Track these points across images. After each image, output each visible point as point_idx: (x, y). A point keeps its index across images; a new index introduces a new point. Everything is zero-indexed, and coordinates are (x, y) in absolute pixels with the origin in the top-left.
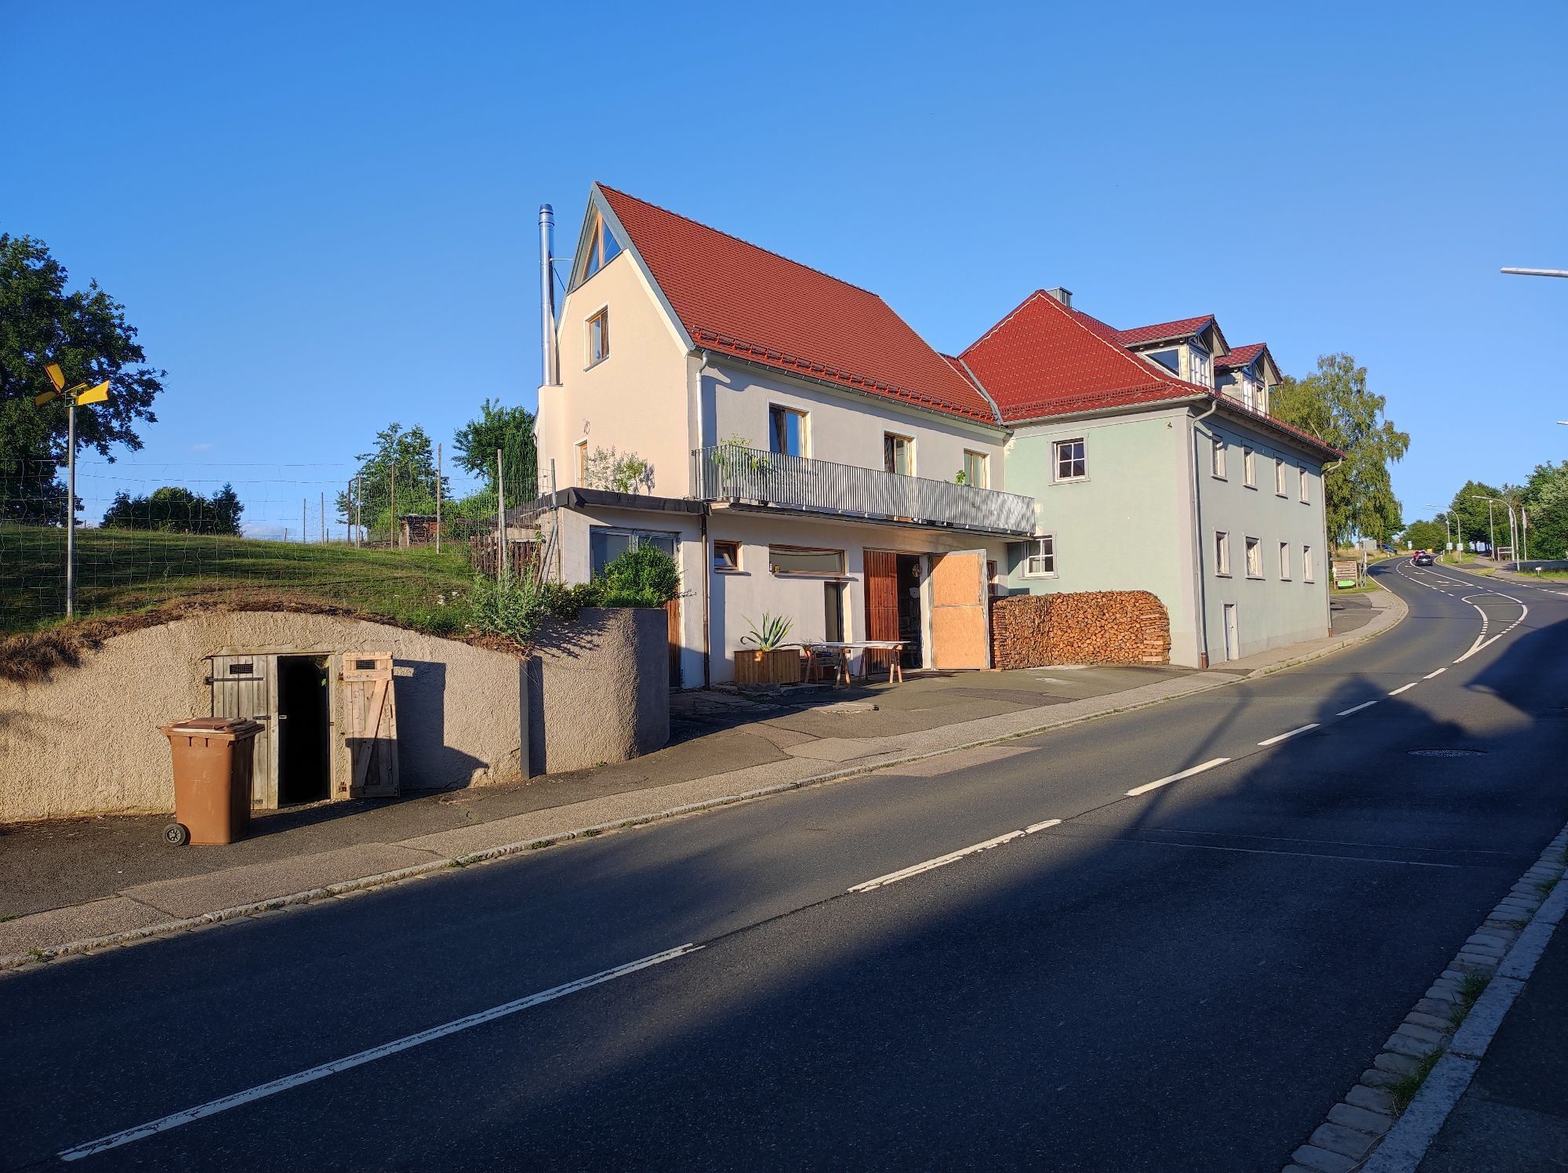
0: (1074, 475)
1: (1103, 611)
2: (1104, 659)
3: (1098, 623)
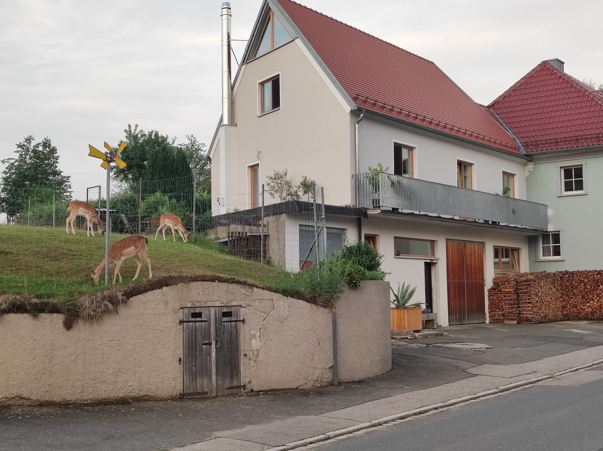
0: (575, 190)
1: (598, 284)
2: (599, 317)
3: (595, 292)
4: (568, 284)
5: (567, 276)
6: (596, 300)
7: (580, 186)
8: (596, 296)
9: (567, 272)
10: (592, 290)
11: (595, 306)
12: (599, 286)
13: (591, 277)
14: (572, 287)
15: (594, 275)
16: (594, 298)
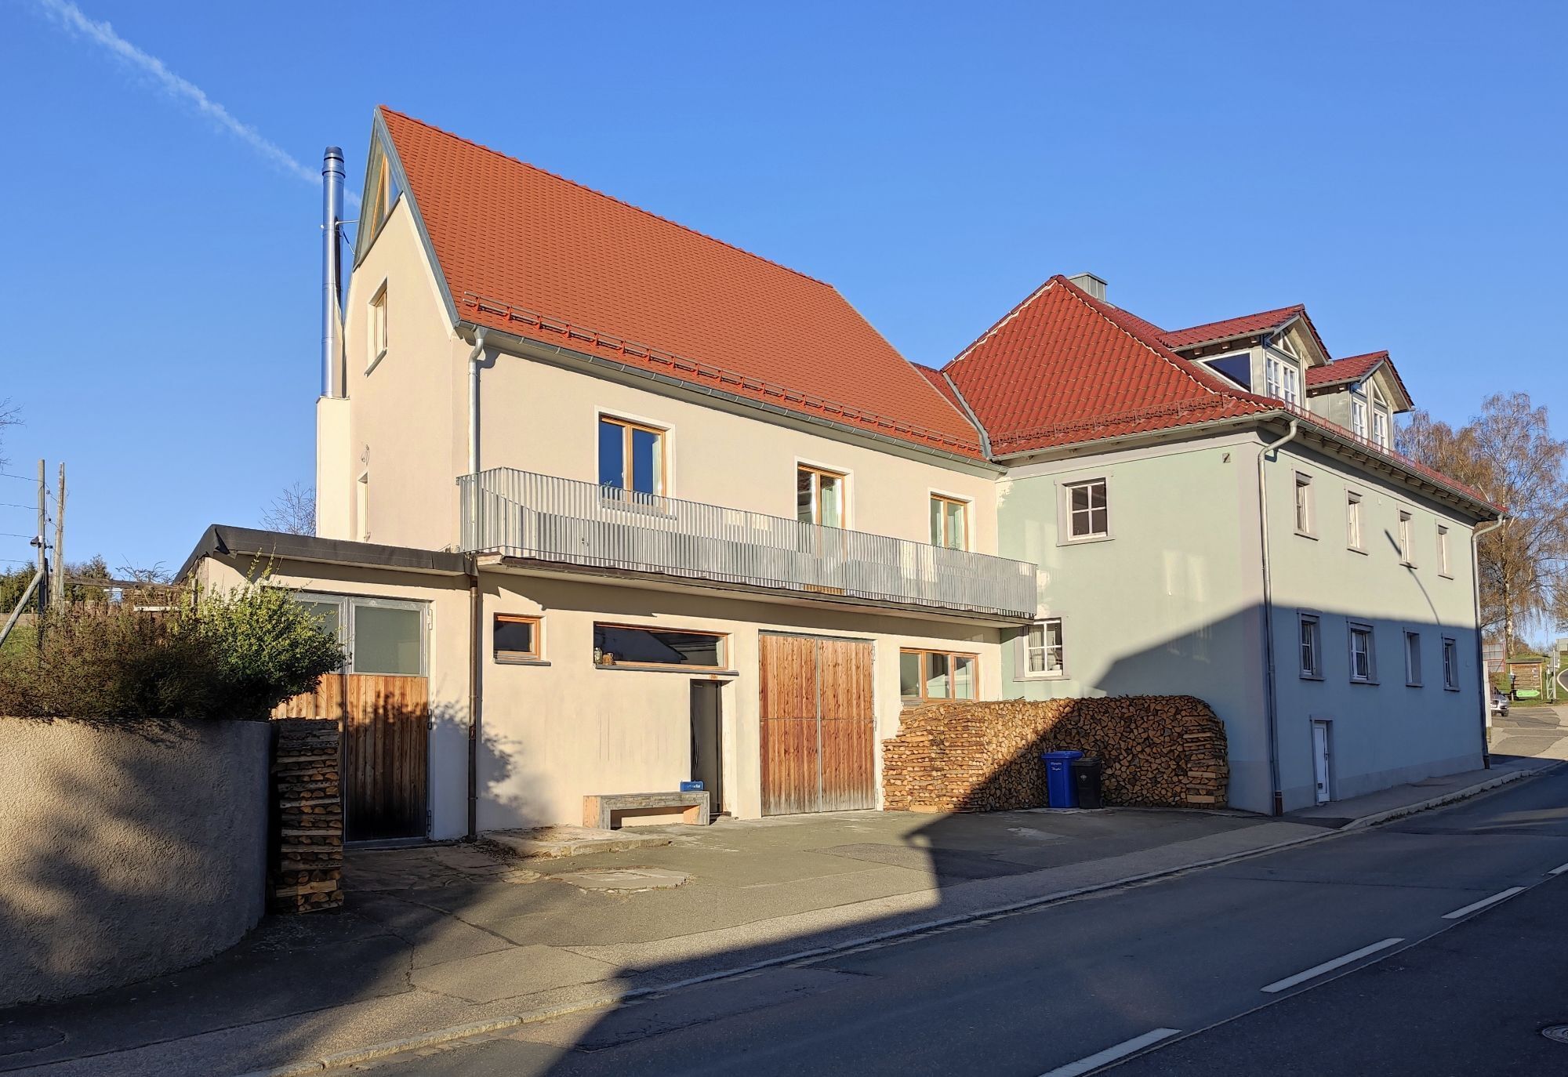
0: (1093, 532)
4: (1070, 728)
5: (1068, 710)
7: (1101, 525)
8: (1125, 753)
9: (1068, 702)
12: (1131, 731)
14: (1078, 733)
16: (1122, 757)
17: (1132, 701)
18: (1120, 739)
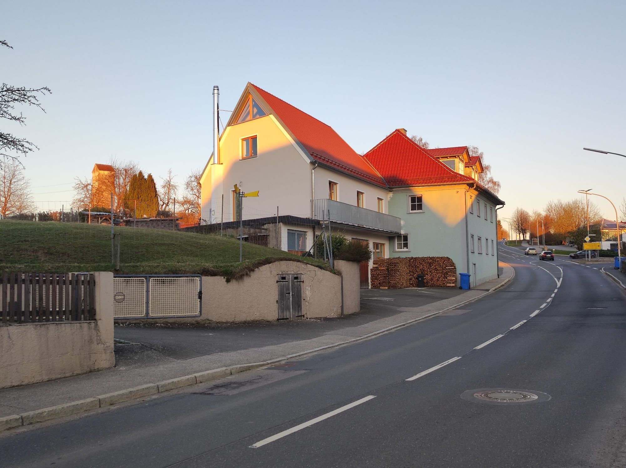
0: (417, 210)
1: (430, 265)
2: (431, 285)
3: (429, 270)
4: (413, 265)
5: (412, 260)
6: (429, 275)
7: (420, 207)
8: (429, 272)
9: (412, 258)
10: (427, 268)
11: (429, 279)
12: (431, 266)
13: (427, 261)
14: (415, 267)
15: (428, 260)
16: (428, 274)
17: (431, 258)
18: (428, 268)
